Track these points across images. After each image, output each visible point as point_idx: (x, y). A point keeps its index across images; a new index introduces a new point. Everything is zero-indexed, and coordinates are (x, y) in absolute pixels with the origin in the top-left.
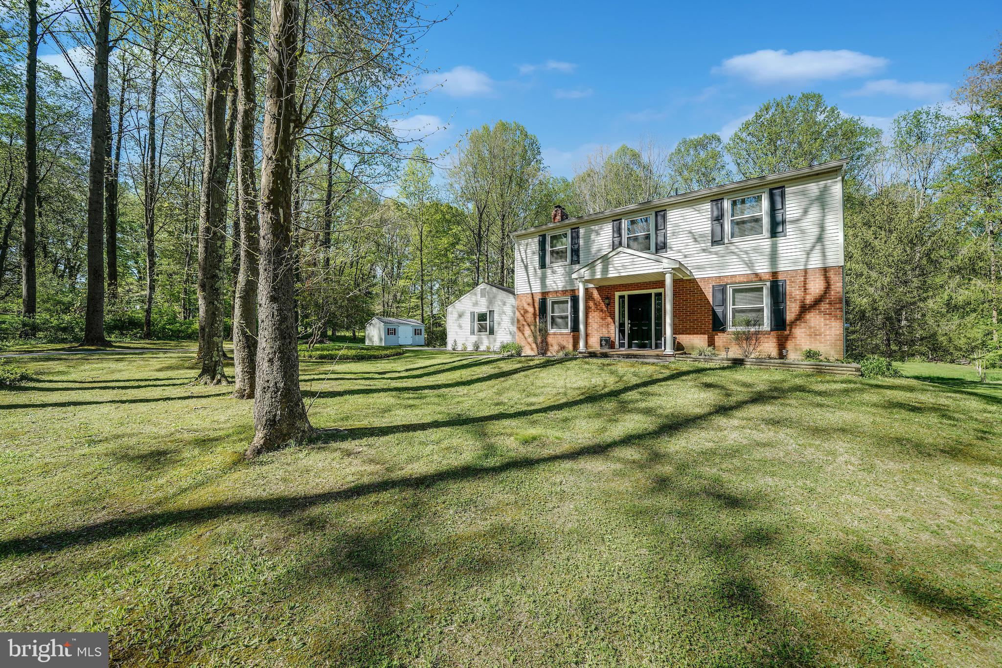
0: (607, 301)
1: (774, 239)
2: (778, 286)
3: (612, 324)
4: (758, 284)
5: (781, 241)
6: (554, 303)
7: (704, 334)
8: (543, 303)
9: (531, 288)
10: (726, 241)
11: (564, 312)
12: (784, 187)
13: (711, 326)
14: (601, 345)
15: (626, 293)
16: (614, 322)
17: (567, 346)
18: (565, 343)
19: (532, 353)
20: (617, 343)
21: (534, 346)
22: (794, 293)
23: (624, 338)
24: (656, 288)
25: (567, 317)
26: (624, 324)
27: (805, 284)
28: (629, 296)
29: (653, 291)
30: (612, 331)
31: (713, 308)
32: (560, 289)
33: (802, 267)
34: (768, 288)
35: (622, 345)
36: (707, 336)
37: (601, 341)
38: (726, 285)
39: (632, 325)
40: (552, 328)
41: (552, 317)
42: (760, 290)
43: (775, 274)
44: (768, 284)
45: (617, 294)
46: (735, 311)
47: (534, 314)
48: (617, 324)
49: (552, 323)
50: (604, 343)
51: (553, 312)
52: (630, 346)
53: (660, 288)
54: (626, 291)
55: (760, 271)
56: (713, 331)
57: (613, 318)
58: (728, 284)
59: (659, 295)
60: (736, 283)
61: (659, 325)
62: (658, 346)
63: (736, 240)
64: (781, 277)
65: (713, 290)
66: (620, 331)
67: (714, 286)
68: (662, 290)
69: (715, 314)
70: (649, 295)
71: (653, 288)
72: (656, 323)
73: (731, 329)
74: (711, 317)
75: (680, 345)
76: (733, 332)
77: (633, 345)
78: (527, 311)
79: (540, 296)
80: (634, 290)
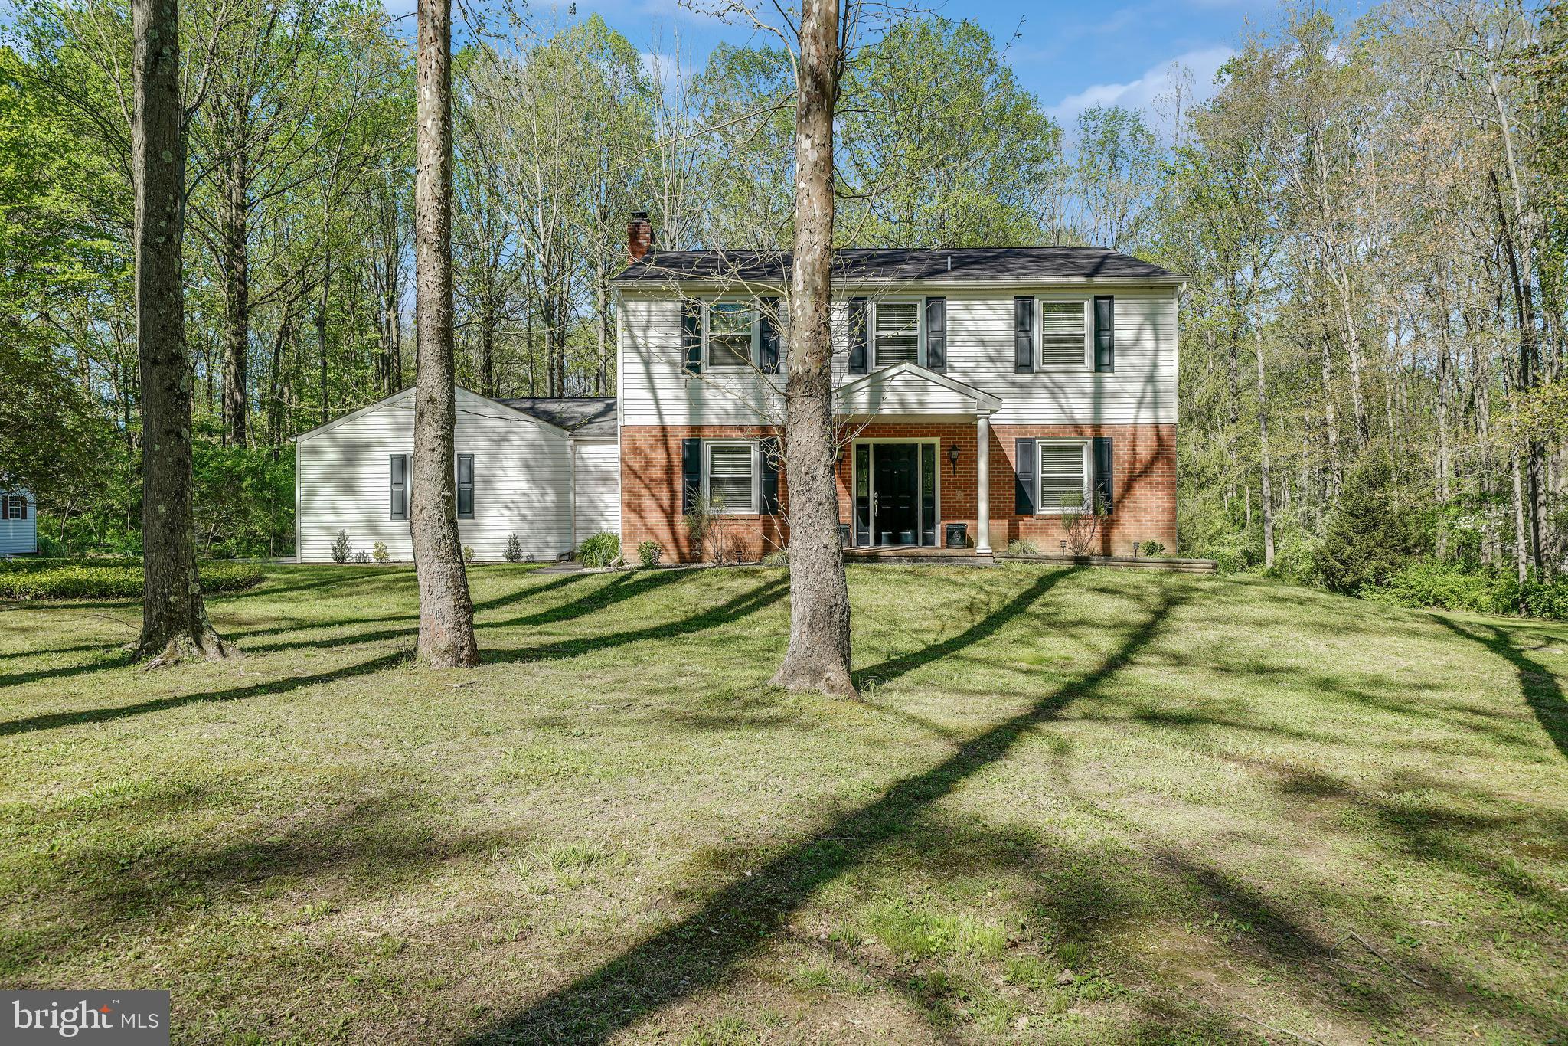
1: (1098, 374)
2: (1102, 445)
3: (847, 498)
4: (1075, 442)
5: (1109, 380)
6: (715, 450)
7: (1003, 518)
8: (693, 447)
9: (660, 414)
10: (1036, 368)
11: (742, 472)
12: (1112, 297)
13: (1013, 505)
15: (871, 441)
16: (850, 495)
17: (749, 539)
18: (743, 537)
20: (854, 535)
22: (1121, 458)
23: (867, 524)
24: (927, 436)
25: (749, 483)
26: (867, 500)
27: (1135, 446)
28: (876, 446)
29: (921, 441)
30: (847, 513)
31: (1016, 476)
32: (734, 423)
33: (1131, 421)
34: (1088, 448)
35: (863, 537)
36: (1006, 522)
38: (1033, 439)
39: (881, 501)
40: (712, 503)
41: (713, 480)
42: (1078, 449)
43: (1097, 428)
44: (1090, 441)
45: (855, 441)
46: (1045, 482)
47: (669, 470)
48: (855, 498)
49: (712, 493)
51: (715, 470)
52: (878, 541)
53: (933, 436)
54: (873, 436)
55: (1080, 422)
56: (1017, 513)
57: (848, 488)
58: (1037, 438)
59: (929, 449)
60: (1047, 437)
61: (929, 502)
62: (928, 541)
63: (1049, 367)
64: (1106, 434)
65: (1017, 446)
66: (859, 511)
67: (1018, 440)
68: (936, 441)
69: (1019, 486)
70: (916, 446)
71: (921, 436)
72: (924, 499)
73: (1042, 510)
74: (1013, 491)
75: (969, 538)
76: (1045, 515)
77: (884, 539)
78: (648, 463)
79: (684, 434)
80: (889, 436)
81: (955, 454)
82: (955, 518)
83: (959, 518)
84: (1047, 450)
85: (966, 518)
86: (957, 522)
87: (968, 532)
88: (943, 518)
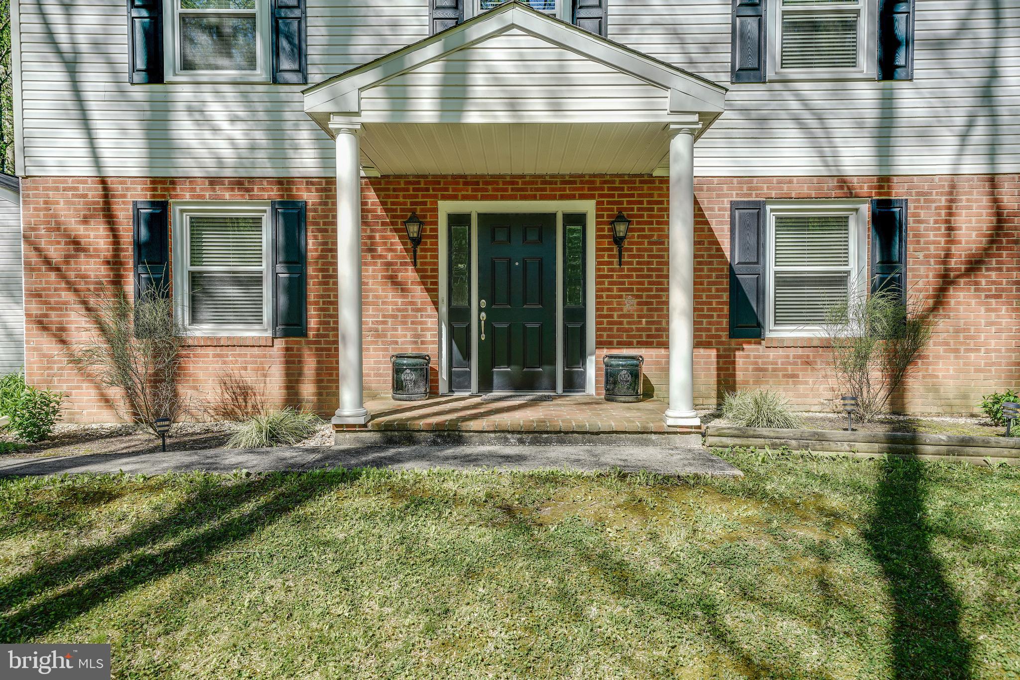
0: (413, 229)
1: (887, 84)
2: (888, 214)
3: (430, 309)
4: (838, 208)
6: (198, 224)
7: (711, 345)
8: (154, 218)
9: (96, 157)
10: (770, 74)
11: (248, 263)
13: (725, 323)
14: (398, 386)
15: (474, 207)
16: (435, 303)
17: (259, 387)
18: (249, 377)
19: (107, 420)
20: (444, 376)
21: (116, 393)
22: (924, 237)
23: (467, 356)
24: (572, 197)
25: (257, 280)
26: (467, 312)
27: (950, 214)
28: (484, 218)
29: (559, 207)
30: (429, 336)
31: (731, 269)
32: (228, 173)
33: (946, 170)
34: (860, 219)
35: (457, 382)
36: (713, 353)
37: (398, 370)
38: (764, 203)
39: (492, 314)
40: (194, 319)
41: (196, 279)
42: (841, 222)
43: (884, 181)
44: (865, 209)
45: (446, 208)
46: (782, 281)
47: (115, 263)
48: (444, 309)
49: (193, 300)
50: (408, 376)
51: (196, 256)
52: (486, 384)
53: (582, 197)
54: (474, 198)
55: (849, 171)
56: (732, 336)
57: (432, 291)
58: (770, 200)
59: (577, 219)
60: (787, 199)
61: (576, 315)
62: (573, 383)
63: (793, 73)
64: (898, 192)
65: (732, 217)
66: (452, 334)
67: (735, 206)
68: (588, 207)
69: (735, 287)
70: (552, 217)
71: (563, 197)
72: (566, 312)
73: (775, 332)
74: (725, 297)
75: (647, 381)
76: (782, 340)
77: (496, 380)
78: (76, 245)
79: (140, 194)
80: (503, 198)
81: (621, 228)
82: (621, 344)
83: (629, 345)
84: (783, 223)
85: (642, 344)
86: (625, 352)
87: (646, 370)
88: (600, 344)
